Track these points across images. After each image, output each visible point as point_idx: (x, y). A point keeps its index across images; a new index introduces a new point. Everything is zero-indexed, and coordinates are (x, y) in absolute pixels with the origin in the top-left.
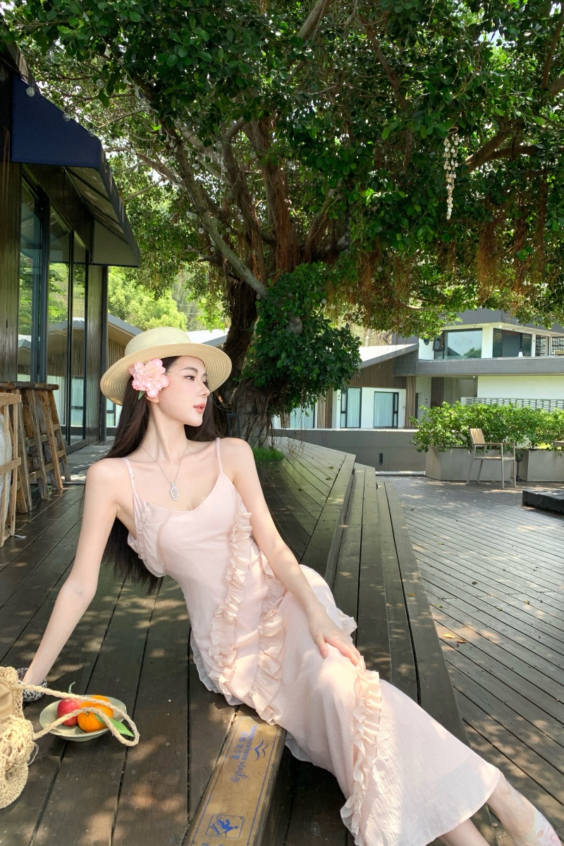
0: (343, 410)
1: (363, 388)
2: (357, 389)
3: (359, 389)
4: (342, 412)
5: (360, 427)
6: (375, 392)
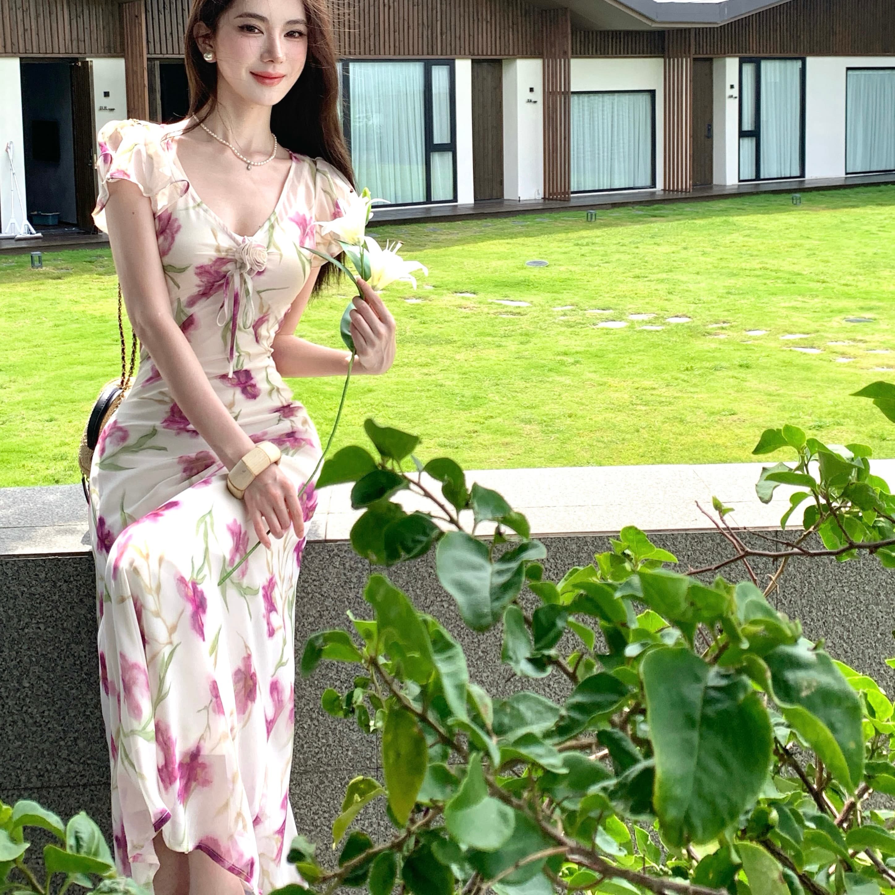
0: (748, 126)
1: (811, 61)
2: (789, 63)
3: (799, 64)
4: (742, 134)
5: (803, 175)
6: (848, 69)
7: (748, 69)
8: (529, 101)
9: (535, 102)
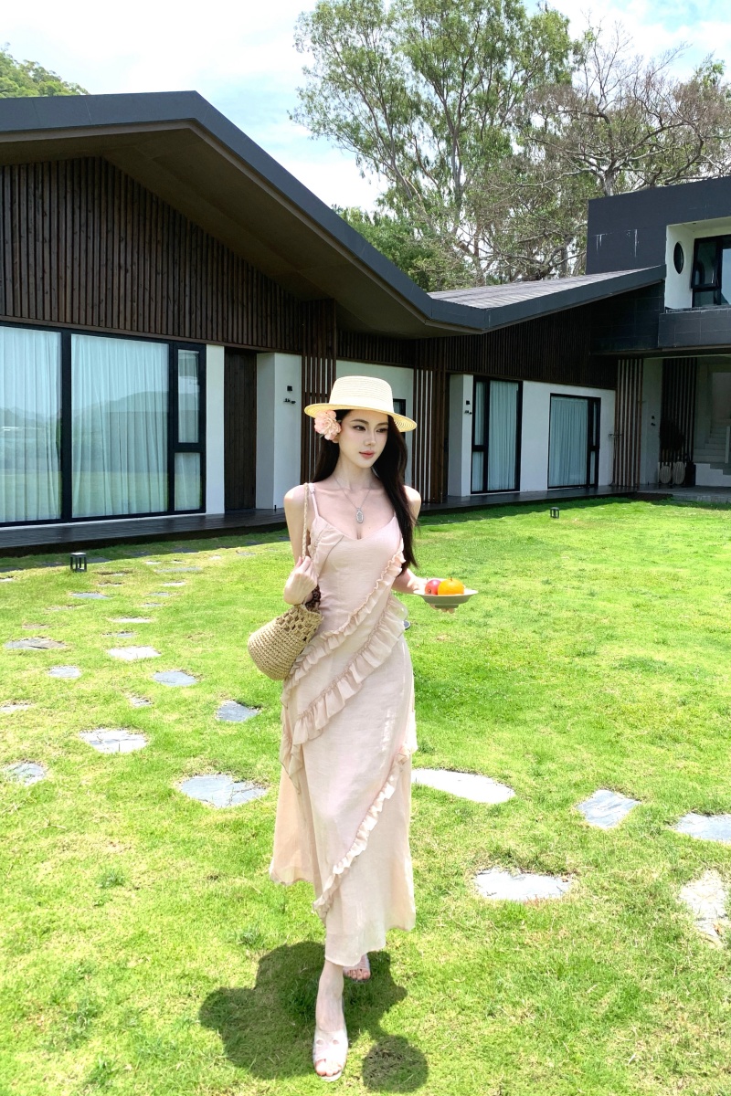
0: (478, 442)
1: (526, 384)
2: (509, 386)
4: (475, 448)
5: (518, 488)
6: (552, 395)
7: (480, 387)
8: (287, 402)
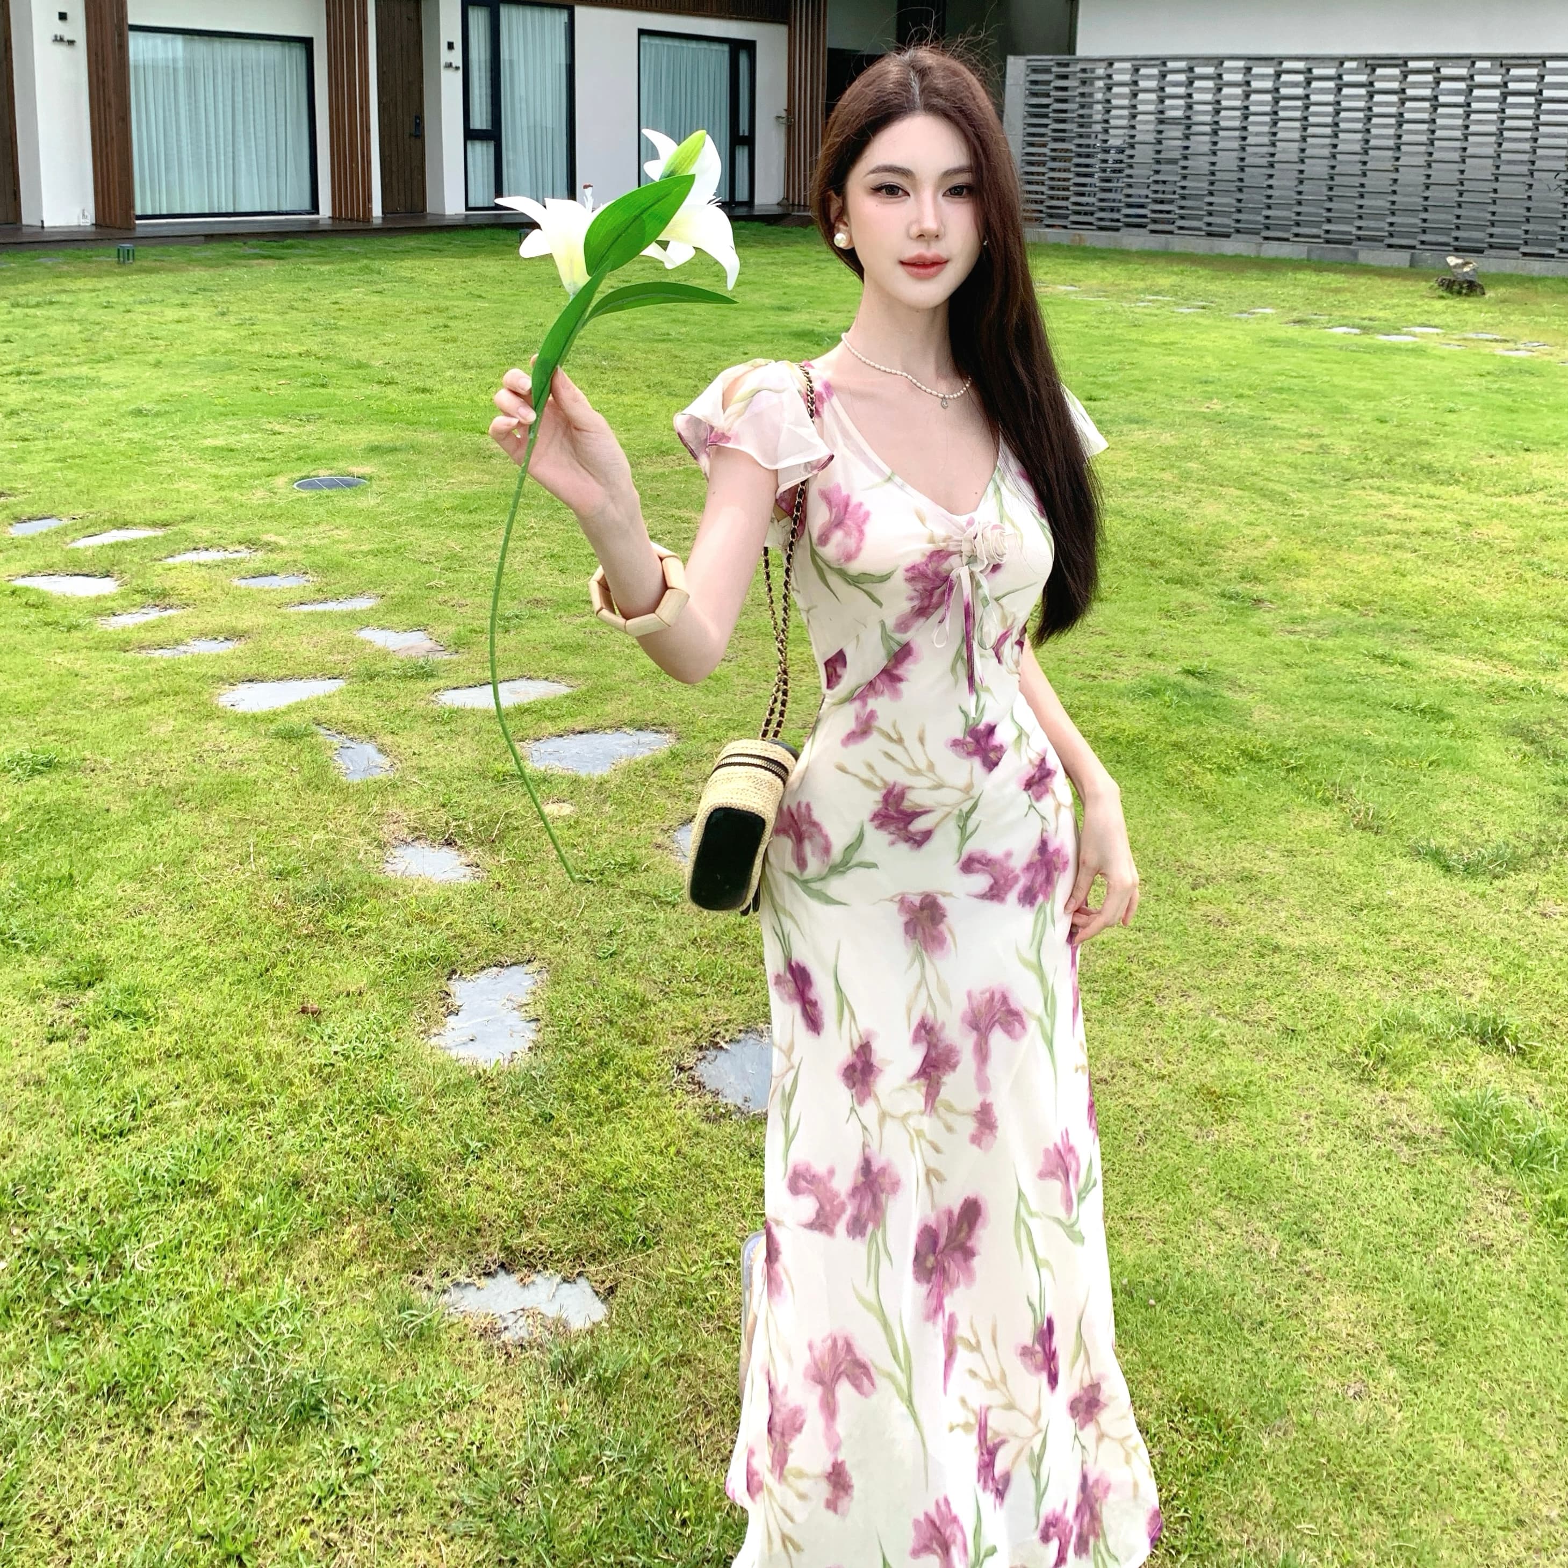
0: (479, 122)
1: (581, 12)
2: (547, 14)
3: (563, 16)
4: (471, 135)
6: (642, 32)
7: (476, 13)
8: (59, 40)
9: (71, 42)
